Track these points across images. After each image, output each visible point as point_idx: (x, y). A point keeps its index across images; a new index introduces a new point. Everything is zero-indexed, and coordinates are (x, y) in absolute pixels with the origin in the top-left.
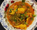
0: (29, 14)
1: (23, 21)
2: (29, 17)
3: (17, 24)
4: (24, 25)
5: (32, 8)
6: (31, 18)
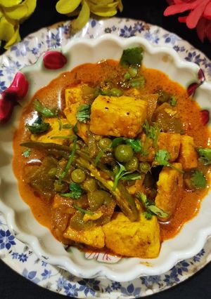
0: (175, 138)
1: (132, 190)
2: (178, 166)
3: (87, 217)
4: (137, 220)
5: (193, 102)
6: (188, 173)
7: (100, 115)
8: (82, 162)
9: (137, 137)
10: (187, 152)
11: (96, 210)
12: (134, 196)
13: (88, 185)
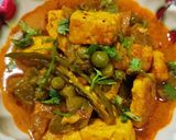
7: (78, 25)
8: (61, 69)
9: (113, 45)
10: (159, 65)
11: (74, 113)
12: (110, 101)
13: (67, 91)
